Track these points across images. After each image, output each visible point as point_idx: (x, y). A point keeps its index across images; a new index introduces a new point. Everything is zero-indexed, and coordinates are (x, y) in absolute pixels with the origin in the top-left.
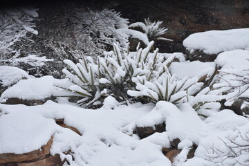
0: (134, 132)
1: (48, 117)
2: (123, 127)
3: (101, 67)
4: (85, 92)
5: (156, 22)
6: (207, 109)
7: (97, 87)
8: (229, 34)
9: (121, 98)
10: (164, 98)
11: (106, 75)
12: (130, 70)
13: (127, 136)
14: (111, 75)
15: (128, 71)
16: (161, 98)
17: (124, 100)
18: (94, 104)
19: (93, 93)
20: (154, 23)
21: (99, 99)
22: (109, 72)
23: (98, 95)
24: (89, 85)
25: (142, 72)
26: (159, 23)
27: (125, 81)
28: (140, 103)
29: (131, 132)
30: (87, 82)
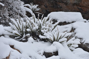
0: (43, 54)
1: (6, 44)
2: (38, 52)
3: (27, 24)
4: (19, 34)
5: (36, 5)
6: (72, 47)
7: (24, 32)
8: (69, 14)
9: (35, 38)
10: (56, 40)
11: (29, 27)
12: (40, 26)
13: (40, 56)
14: (31, 28)
15: (39, 27)
16: (54, 40)
17: (36, 39)
18: (23, 40)
19: (22, 35)
20: (35, 5)
21: (25, 38)
22: (31, 26)
23: (24, 36)
24: (21, 31)
25: (46, 28)
26: (37, 5)
27: (37, 31)
28: (43, 41)
29: (42, 54)
30: (20, 29)
